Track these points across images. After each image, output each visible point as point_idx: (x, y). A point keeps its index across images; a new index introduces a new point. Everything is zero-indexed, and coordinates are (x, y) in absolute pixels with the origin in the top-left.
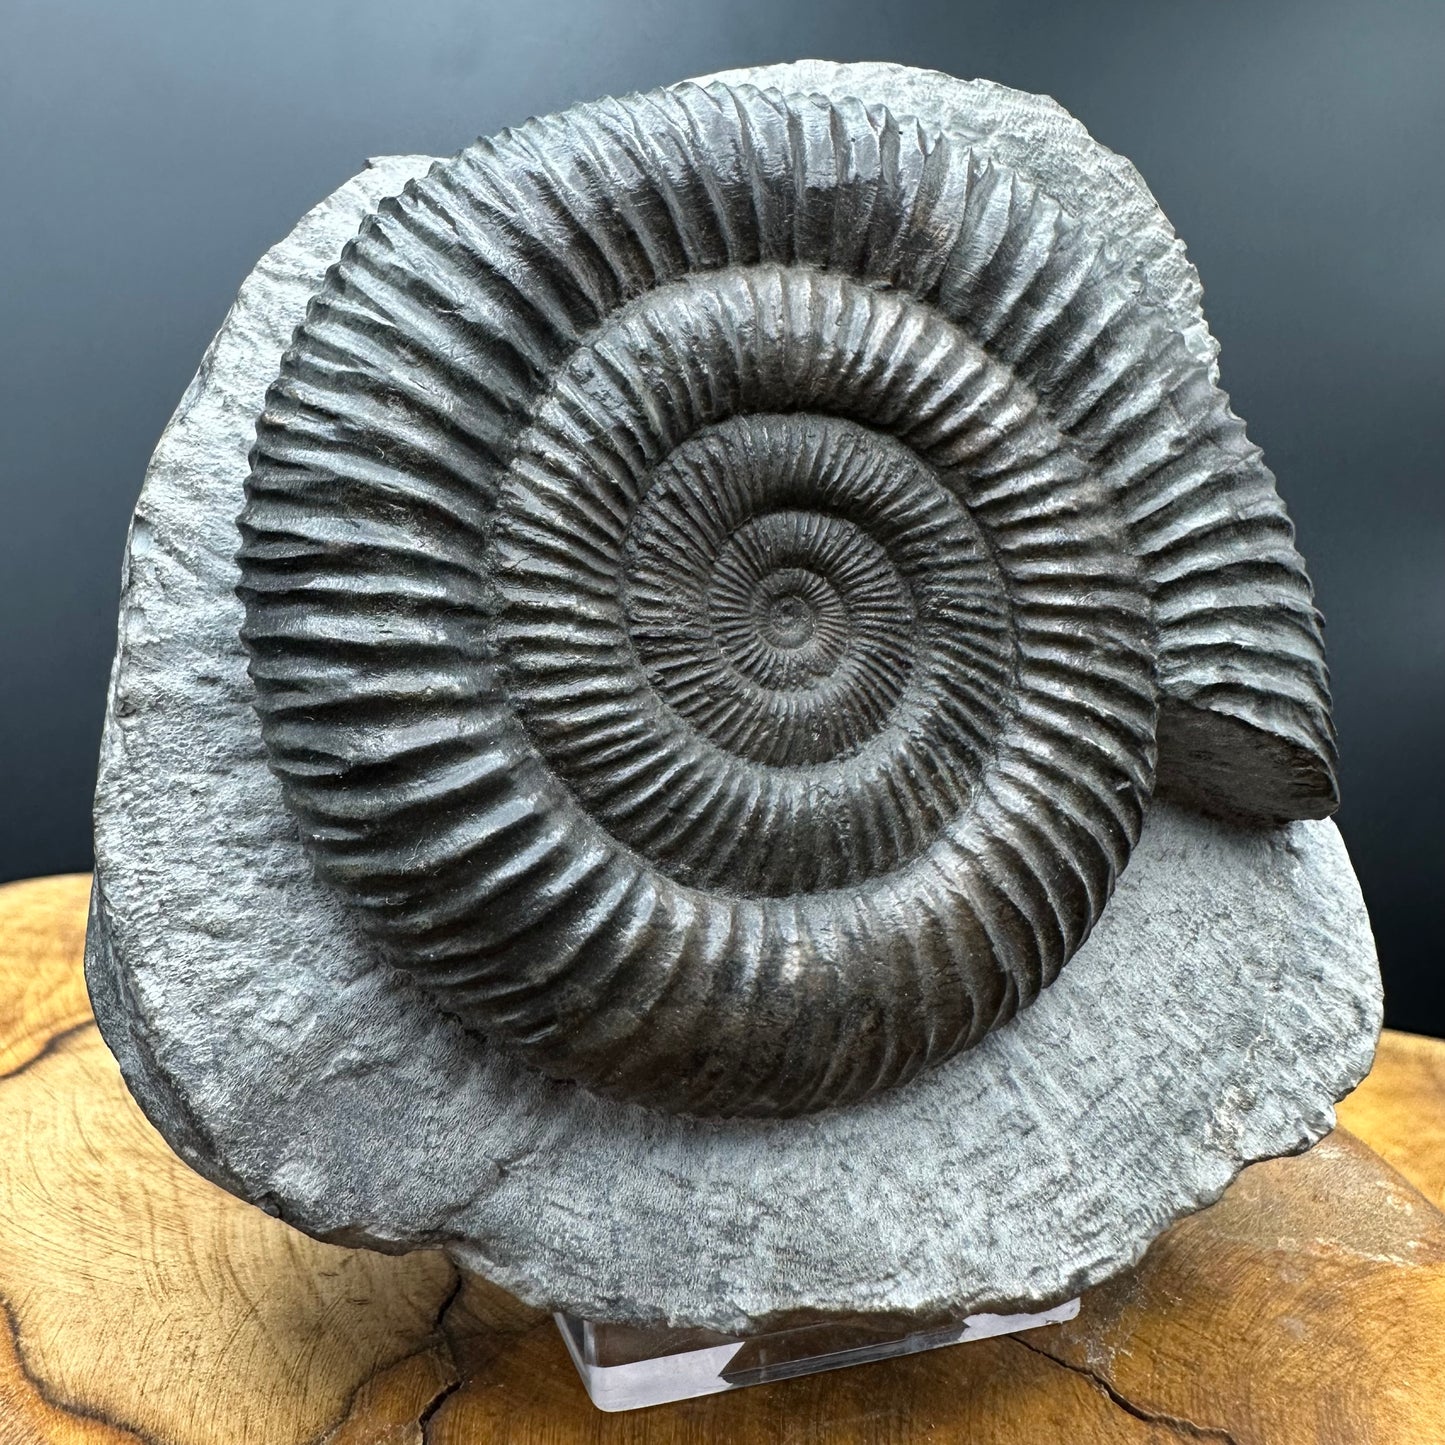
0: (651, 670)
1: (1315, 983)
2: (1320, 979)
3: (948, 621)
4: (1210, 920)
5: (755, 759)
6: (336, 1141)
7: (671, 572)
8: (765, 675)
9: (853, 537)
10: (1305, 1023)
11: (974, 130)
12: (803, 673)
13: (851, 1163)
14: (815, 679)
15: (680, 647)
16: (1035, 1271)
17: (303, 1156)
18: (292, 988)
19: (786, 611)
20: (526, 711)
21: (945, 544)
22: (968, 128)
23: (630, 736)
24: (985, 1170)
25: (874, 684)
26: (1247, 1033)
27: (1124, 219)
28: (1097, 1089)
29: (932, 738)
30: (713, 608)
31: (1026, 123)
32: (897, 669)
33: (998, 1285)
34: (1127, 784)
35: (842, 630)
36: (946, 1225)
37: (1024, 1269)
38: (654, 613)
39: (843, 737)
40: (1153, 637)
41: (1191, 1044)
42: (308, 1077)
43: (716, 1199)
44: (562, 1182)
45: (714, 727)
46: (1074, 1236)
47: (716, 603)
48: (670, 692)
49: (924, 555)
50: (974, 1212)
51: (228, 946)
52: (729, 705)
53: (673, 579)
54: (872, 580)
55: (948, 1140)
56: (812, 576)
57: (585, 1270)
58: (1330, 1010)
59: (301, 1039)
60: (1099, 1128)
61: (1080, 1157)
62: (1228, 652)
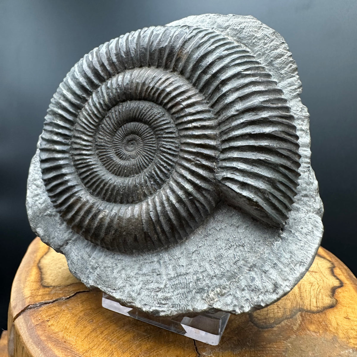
0: (97, 152)
1: (263, 273)
2: (265, 273)
3: (160, 150)
4: (236, 246)
5: (113, 173)
6: (46, 227)
7: (105, 132)
8: (120, 156)
9: (147, 129)
10: (252, 282)
11: (223, 28)
12: (129, 157)
13: (118, 264)
14: (131, 159)
15: (102, 148)
16: (145, 305)
17: (41, 227)
18: (44, 198)
19: (132, 144)
20: (73, 155)
21: (165, 132)
22: (221, 28)
23: (85, 163)
24: (145, 278)
25: (142, 162)
26: (232, 277)
27: (268, 48)
28: (180, 273)
29: (149, 176)
30: (114, 141)
31: (239, 24)
32: (148, 160)
33: (136, 303)
34: (192, 197)
35: (141, 149)
36: (131, 285)
37: (143, 303)
38: (100, 140)
39: (132, 172)
40: (217, 162)
41: (212, 273)
42: (42, 214)
43: (93, 260)
44: (74, 248)
45: (106, 165)
46: (158, 302)
47: (115, 140)
48: (100, 156)
49: (159, 134)
50: (139, 286)
51: (38, 189)
52: (110, 161)
53: (105, 134)
54: (149, 139)
55: (140, 269)
56: (138, 136)
57: (73, 265)
58: (264, 282)
59: (42, 207)
60: (177, 282)
61: (168, 286)
62: (234, 169)
